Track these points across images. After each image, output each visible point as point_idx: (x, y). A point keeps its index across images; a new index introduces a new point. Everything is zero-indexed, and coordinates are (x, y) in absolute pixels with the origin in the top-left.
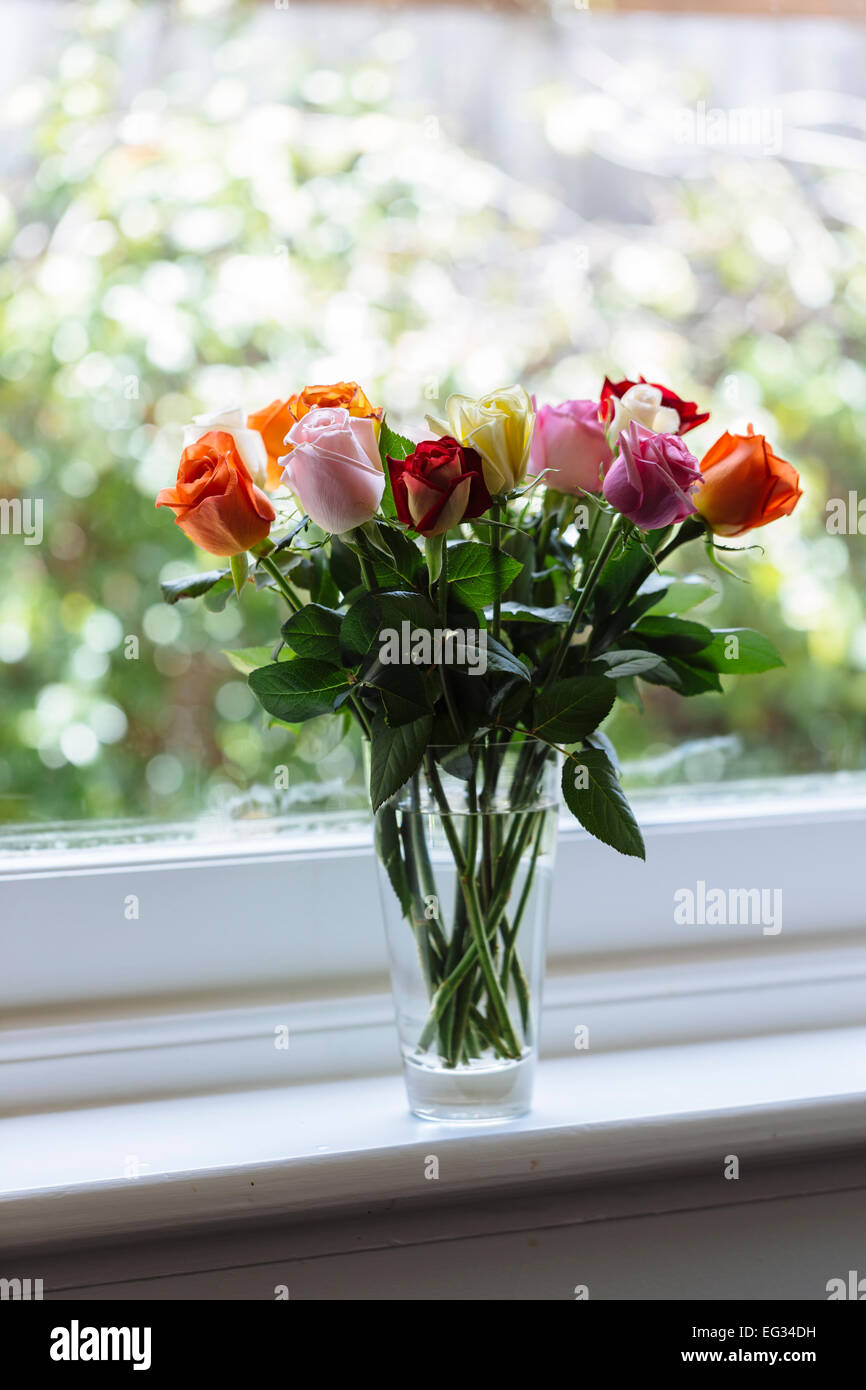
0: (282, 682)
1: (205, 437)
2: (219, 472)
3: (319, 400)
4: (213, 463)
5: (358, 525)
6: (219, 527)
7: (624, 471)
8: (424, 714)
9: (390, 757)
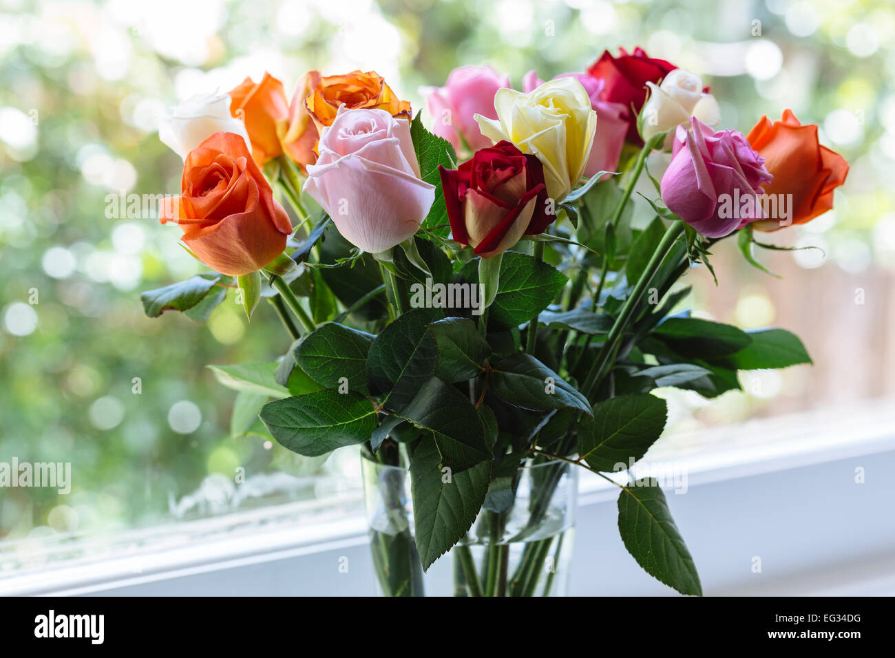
0: (302, 414)
1: (210, 139)
2: (237, 183)
3: (338, 94)
4: (227, 171)
5: (398, 242)
6: (236, 245)
7: (692, 174)
8: (483, 460)
9: (441, 507)
